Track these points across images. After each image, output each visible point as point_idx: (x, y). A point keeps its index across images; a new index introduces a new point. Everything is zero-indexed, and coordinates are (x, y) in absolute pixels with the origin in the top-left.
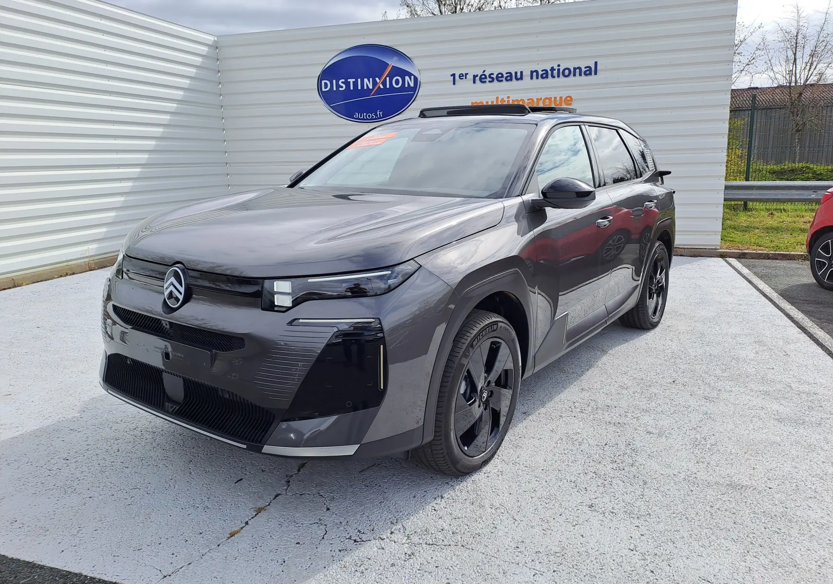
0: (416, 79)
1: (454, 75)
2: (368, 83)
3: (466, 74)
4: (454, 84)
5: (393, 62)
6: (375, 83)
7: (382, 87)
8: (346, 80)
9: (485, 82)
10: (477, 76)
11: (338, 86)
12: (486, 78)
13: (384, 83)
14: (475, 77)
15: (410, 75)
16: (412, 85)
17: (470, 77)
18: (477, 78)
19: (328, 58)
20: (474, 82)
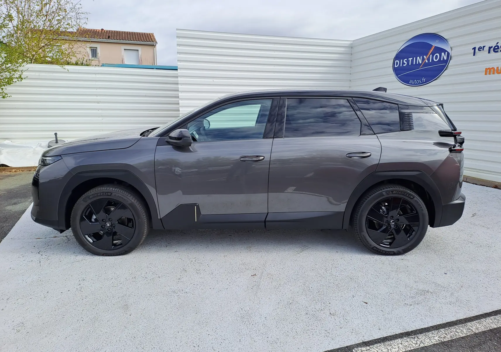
0: (448, 54)
1: (474, 49)
2: (419, 60)
3: (484, 47)
4: (474, 55)
5: (436, 44)
6: (423, 59)
7: (427, 62)
8: (408, 59)
9: (498, 51)
10: (492, 47)
11: (403, 63)
12: (498, 48)
13: (428, 60)
14: (490, 48)
15: (444, 51)
16: (445, 58)
17: (486, 49)
18: (492, 49)
19: (400, 46)
20: (489, 52)
